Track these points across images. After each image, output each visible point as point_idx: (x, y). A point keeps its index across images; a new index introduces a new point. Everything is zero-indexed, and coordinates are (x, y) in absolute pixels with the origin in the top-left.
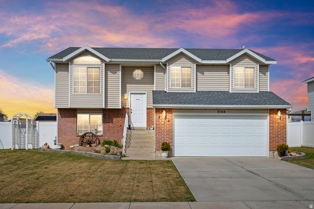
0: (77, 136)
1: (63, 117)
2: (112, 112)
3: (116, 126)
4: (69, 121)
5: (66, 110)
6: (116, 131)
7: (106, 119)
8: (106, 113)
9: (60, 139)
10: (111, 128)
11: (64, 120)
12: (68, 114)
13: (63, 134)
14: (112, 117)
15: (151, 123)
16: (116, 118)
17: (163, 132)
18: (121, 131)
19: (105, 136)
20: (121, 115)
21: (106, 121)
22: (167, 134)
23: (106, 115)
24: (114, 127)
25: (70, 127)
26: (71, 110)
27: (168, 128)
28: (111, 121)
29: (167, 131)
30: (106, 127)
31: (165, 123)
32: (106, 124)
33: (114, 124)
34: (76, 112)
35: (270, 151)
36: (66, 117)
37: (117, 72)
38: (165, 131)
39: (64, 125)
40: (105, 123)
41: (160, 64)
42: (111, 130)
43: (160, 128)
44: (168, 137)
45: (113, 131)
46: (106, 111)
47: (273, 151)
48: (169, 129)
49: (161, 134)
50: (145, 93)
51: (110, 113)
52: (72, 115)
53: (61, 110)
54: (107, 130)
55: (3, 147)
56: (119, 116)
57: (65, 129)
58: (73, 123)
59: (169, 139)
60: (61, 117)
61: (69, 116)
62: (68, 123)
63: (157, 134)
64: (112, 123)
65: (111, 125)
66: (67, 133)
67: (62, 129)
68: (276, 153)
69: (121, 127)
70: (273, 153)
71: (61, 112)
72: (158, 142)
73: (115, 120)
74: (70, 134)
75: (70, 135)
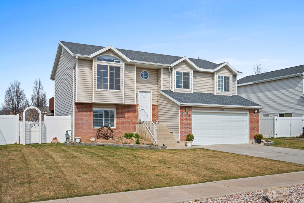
0: (93, 130)
1: (80, 111)
2: (124, 107)
3: (128, 120)
4: (86, 115)
5: (83, 105)
6: (127, 125)
7: (119, 114)
8: (119, 109)
9: (77, 132)
10: (124, 122)
11: (81, 114)
12: (85, 109)
13: (80, 127)
14: (124, 112)
15: (156, 118)
16: (128, 113)
17: (185, 126)
18: (132, 125)
19: (119, 130)
20: (132, 110)
21: (119, 116)
22: (188, 127)
23: (119, 110)
24: (126, 121)
25: (87, 121)
26: (88, 105)
27: (188, 122)
28: (123, 116)
29: (188, 125)
30: (119, 121)
31: (186, 118)
32: (119, 119)
33: (126, 119)
34: (92, 106)
35: (250, 139)
36: (82, 112)
37: (133, 72)
38: (186, 125)
39: (80, 119)
40: (118, 117)
41: (169, 68)
42: (123, 124)
43: (183, 122)
44: (189, 130)
45: (125, 125)
46: (119, 106)
47: (252, 139)
48: (190, 123)
49: (184, 127)
50: (150, 92)
51: (122, 109)
52: (88, 109)
53: (78, 105)
54: (120, 124)
55: (6, 143)
56: (130, 111)
57: (82, 123)
58: (89, 117)
59: (189, 131)
60: (78, 111)
61: (85, 110)
62: (84, 117)
63: (181, 127)
64: (124, 117)
65: (123, 119)
66: (83, 127)
67: (79, 123)
68: (254, 140)
69: (132, 122)
70: (252, 140)
71: (77, 106)
72: (182, 134)
73: (127, 115)
74: (86, 127)
75: (87, 129)
